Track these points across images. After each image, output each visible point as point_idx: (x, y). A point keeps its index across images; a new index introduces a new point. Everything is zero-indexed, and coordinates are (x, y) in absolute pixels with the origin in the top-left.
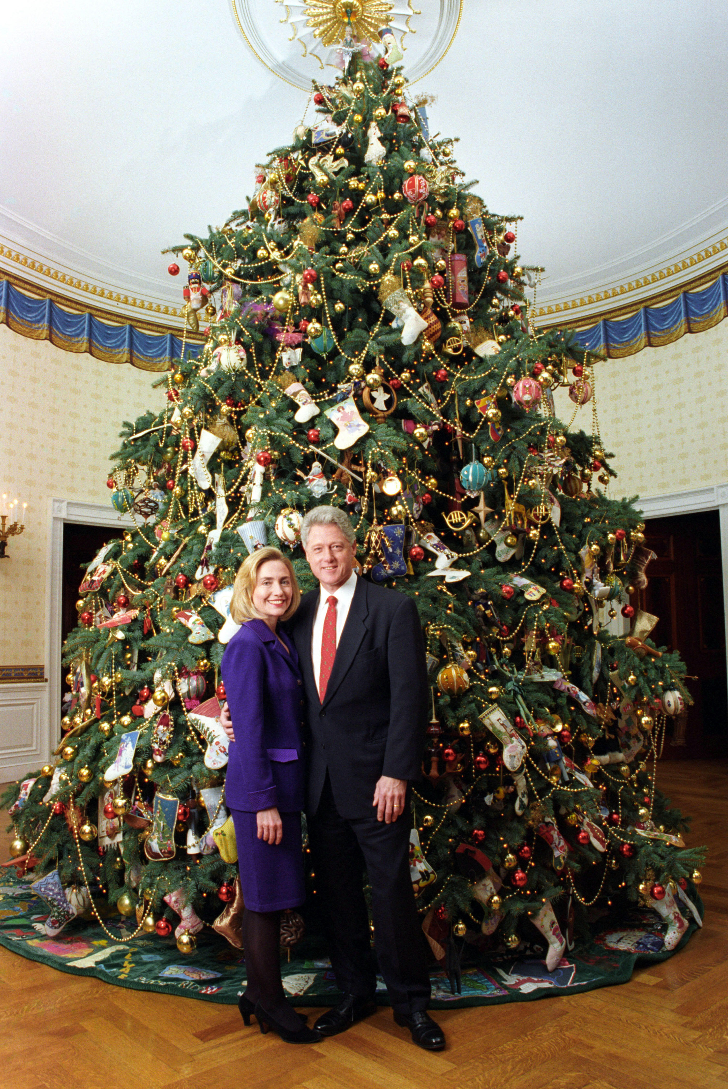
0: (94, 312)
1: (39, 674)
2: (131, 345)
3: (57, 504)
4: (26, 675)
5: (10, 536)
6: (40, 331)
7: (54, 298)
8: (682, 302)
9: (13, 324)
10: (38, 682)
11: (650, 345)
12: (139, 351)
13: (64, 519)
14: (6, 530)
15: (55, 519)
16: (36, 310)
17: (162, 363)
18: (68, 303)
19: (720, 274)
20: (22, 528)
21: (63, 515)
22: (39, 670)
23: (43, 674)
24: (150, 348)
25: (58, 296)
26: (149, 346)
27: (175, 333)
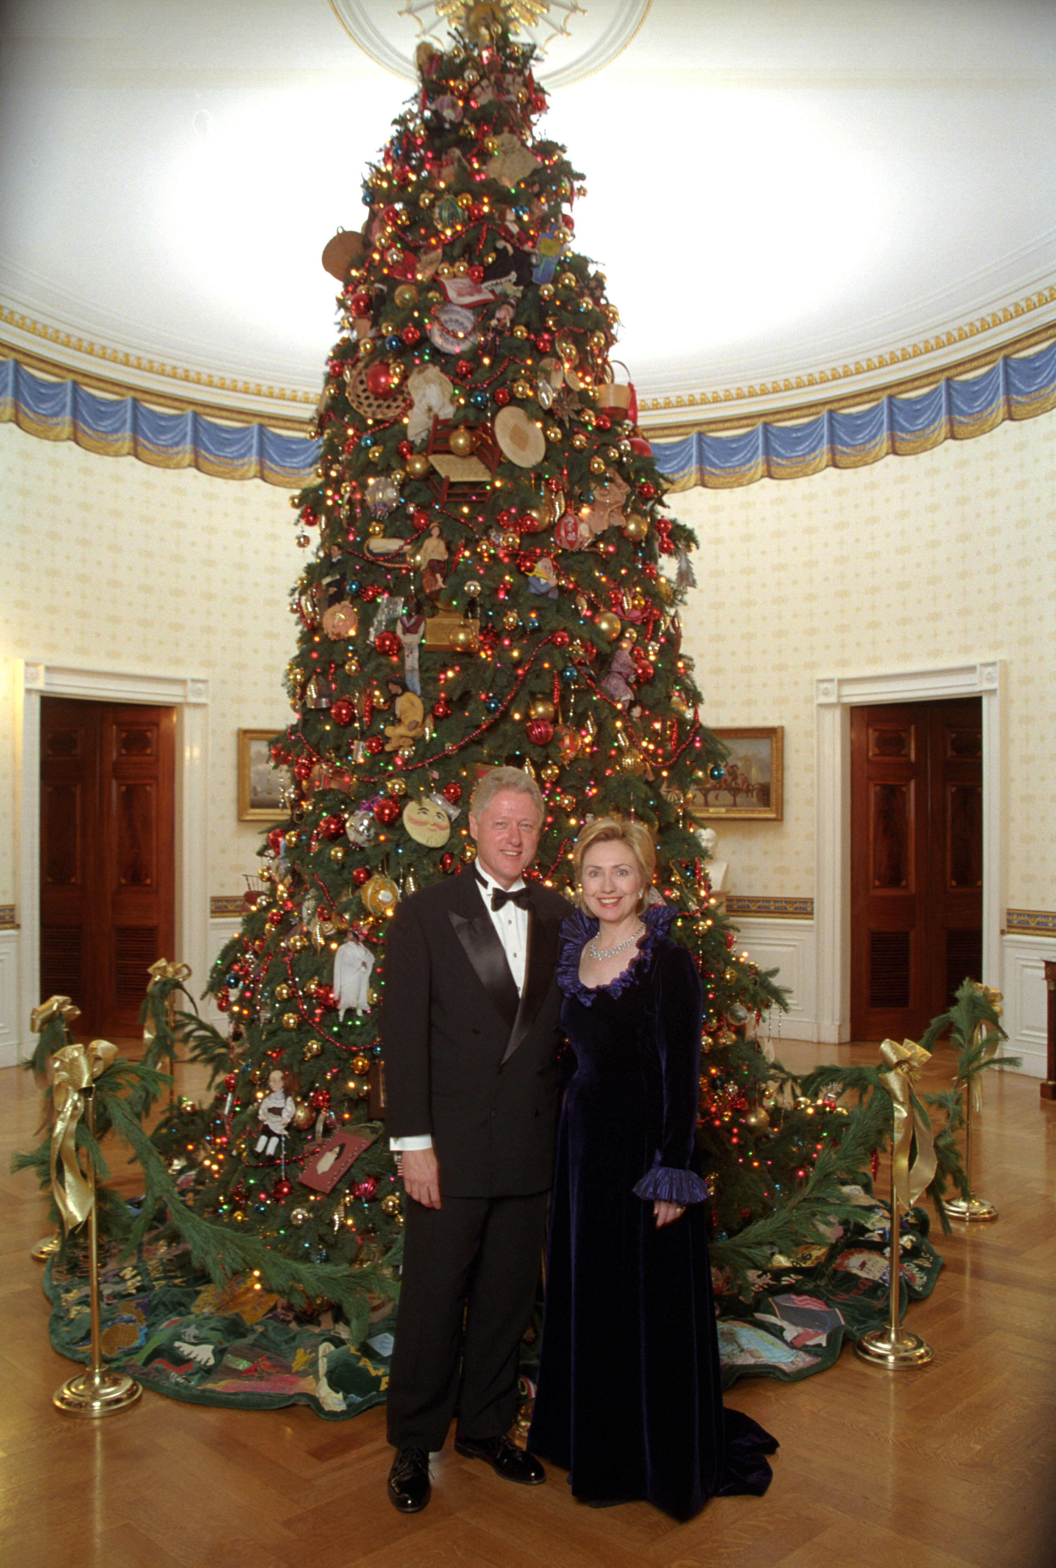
0: (79, 379)
1: (7, 918)
2: (136, 429)
3: (32, 670)
6: (1, 409)
7: (21, 358)
8: (944, 392)
10: (6, 929)
11: (897, 453)
12: (146, 438)
13: (41, 691)
15: (29, 691)
17: (180, 456)
18: (42, 365)
19: (1000, 356)
21: (41, 684)
22: (7, 912)
23: (12, 917)
24: (163, 433)
25: (27, 354)
26: (162, 430)
27: (200, 410)
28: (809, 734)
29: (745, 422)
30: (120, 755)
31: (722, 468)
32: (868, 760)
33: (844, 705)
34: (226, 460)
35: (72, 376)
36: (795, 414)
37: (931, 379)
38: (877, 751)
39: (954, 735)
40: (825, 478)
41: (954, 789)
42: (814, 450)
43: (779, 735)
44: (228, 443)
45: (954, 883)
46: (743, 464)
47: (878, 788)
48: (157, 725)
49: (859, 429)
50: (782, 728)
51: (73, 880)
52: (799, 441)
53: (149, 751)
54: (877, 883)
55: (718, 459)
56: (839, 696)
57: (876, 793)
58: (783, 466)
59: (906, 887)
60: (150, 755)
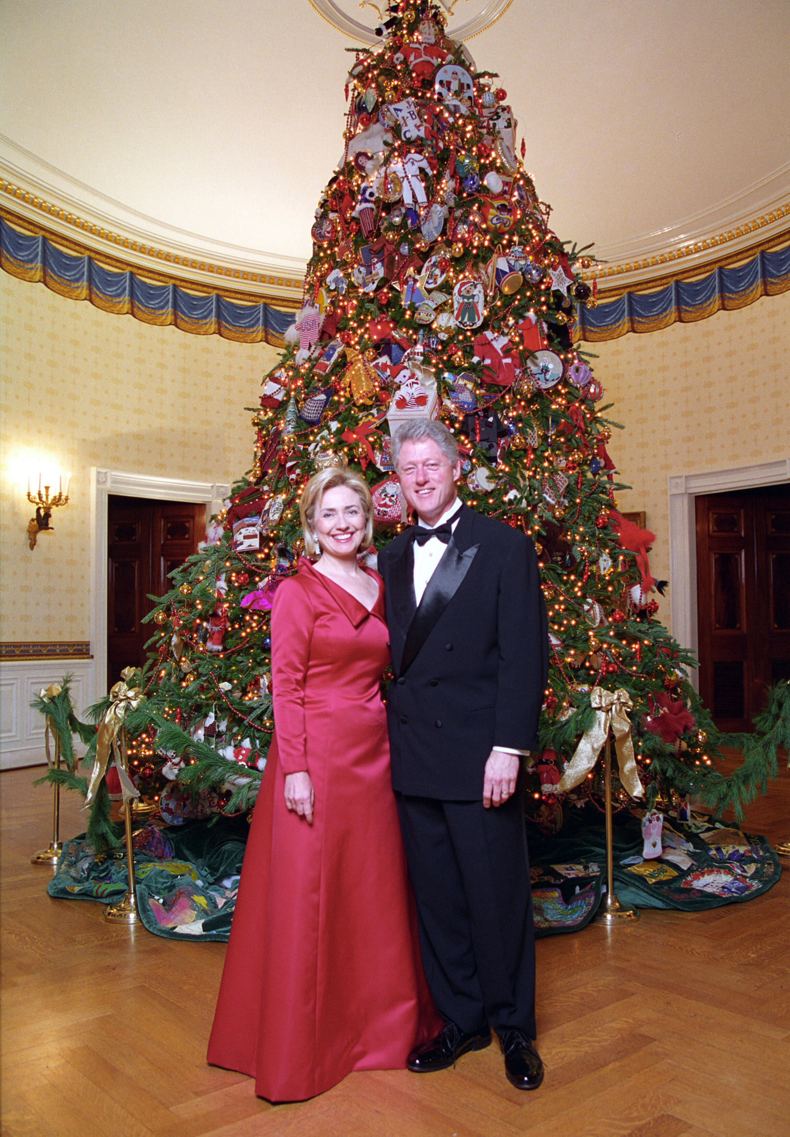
0: (135, 270)
1: (85, 650)
2: (175, 306)
3: (102, 476)
4: (71, 651)
5: (54, 507)
6: (79, 291)
8: (759, 262)
9: (51, 283)
10: (84, 658)
11: (724, 309)
12: (183, 313)
13: (109, 491)
14: (50, 502)
15: (99, 491)
16: (75, 267)
17: (208, 326)
20: (67, 499)
21: (108, 488)
22: (84, 647)
23: (88, 650)
24: (196, 309)
25: (97, 253)
26: (194, 308)
27: (221, 293)
28: (665, 517)
29: (614, 293)
30: (166, 539)
31: (598, 327)
32: (709, 535)
33: (690, 494)
34: (240, 329)
35: (129, 269)
36: (651, 285)
37: (750, 253)
38: (715, 528)
39: (773, 517)
40: (674, 330)
41: (774, 556)
42: (665, 310)
43: (642, 518)
44: (242, 317)
45: (776, 626)
46: (614, 323)
47: (717, 556)
48: (193, 517)
49: (698, 293)
50: (644, 513)
51: (133, 629)
52: (654, 304)
53: (187, 536)
54: (717, 626)
55: (596, 320)
56: (686, 488)
57: (715, 559)
58: (642, 323)
59: (740, 628)
60: (188, 539)
